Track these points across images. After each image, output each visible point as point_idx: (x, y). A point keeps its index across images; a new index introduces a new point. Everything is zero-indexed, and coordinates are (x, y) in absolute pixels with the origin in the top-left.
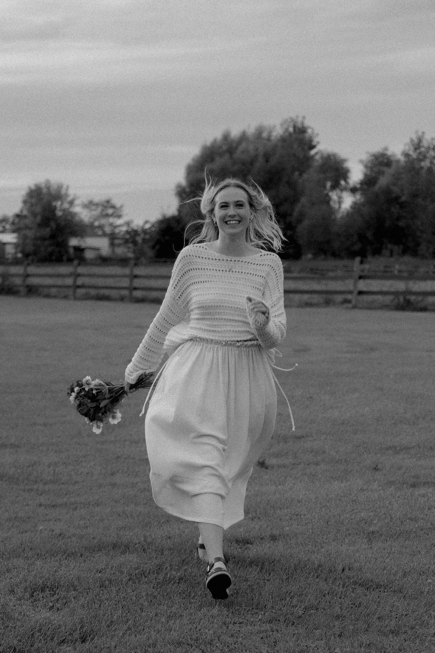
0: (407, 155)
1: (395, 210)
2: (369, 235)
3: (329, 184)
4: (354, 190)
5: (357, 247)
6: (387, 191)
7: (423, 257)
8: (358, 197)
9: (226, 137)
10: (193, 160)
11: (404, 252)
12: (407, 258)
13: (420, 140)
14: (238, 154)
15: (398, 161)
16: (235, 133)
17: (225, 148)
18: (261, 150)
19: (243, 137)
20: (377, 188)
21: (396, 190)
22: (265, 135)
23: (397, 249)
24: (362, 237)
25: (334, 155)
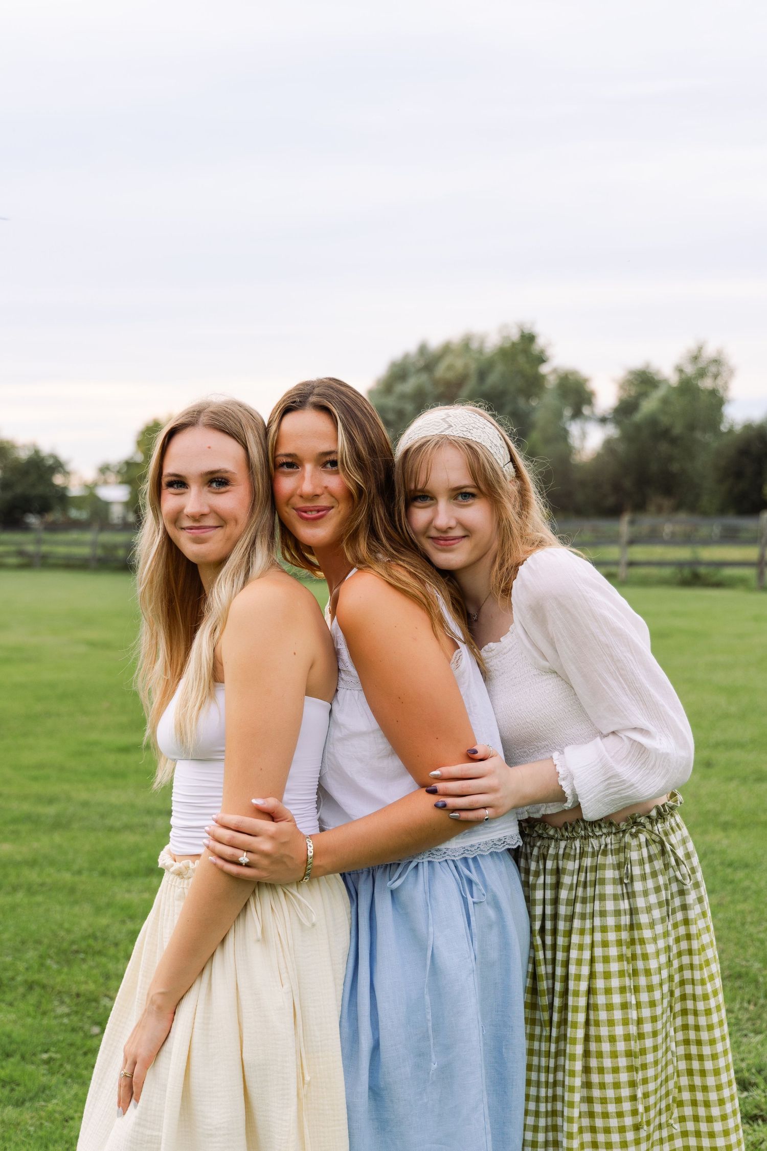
0: (680, 370)
1: (664, 447)
2: (628, 483)
3: (568, 412)
4: (603, 420)
5: (611, 501)
6: (652, 421)
7: (705, 514)
8: (612, 431)
9: (423, 349)
10: (379, 382)
11: (677, 508)
12: (682, 516)
13: (700, 349)
14: (441, 371)
15: (666, 381)
16: (435, 342)
17: (422, 363)
18: (473, 367)
19: (446, 349)
20: (638, 417)
21: (665, 420)
22: (475, 345)
23: (667, 503)
24: (617, 487)
25: (574, 373)
